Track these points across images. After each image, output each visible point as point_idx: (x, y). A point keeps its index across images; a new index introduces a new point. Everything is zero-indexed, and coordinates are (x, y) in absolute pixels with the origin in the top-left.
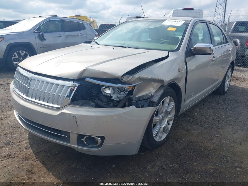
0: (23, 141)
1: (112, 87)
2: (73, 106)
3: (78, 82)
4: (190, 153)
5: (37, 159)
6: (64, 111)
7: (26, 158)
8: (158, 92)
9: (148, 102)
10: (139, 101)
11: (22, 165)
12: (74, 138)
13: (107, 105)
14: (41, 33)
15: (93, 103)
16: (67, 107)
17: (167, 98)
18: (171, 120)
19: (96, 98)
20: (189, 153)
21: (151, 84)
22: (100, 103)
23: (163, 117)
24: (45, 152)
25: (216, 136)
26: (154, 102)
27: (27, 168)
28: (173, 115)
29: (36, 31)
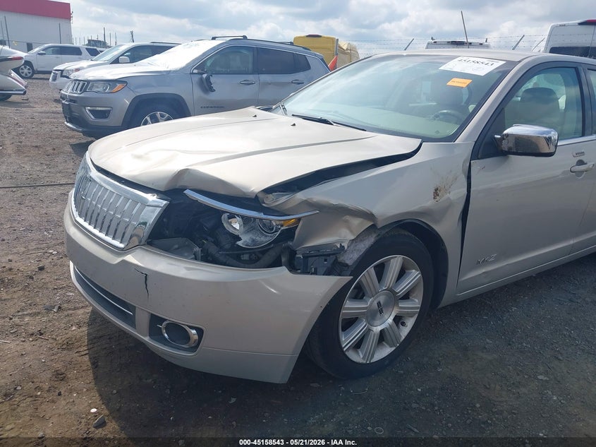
0: (82, 307)
1: (243, 217)
2: (147, 250)
3: (166, 197)
4: (436, 408)
5: (87, 352)
6: (130, 258)
7: (68, 345)
8: (361, 241)
9: (329, 261)
10: (310, 257)
11: (53, 357)
12: (143, 319)
13: (228, 257)
14: (205, 76)
15: (197, 249)
16: (137, 250)
17: (392, 258)
18: (411, 315)
19: (209, 238)
20: (433, 405)
21: (344, 218)
22: (213, 249)
23: (379, 304)
24: (109, 338)
25: (540, 377)
26: (347, 265)
27: (59, 366)
28: (416, 303)
29: (195, 71)
